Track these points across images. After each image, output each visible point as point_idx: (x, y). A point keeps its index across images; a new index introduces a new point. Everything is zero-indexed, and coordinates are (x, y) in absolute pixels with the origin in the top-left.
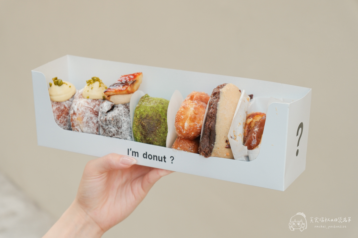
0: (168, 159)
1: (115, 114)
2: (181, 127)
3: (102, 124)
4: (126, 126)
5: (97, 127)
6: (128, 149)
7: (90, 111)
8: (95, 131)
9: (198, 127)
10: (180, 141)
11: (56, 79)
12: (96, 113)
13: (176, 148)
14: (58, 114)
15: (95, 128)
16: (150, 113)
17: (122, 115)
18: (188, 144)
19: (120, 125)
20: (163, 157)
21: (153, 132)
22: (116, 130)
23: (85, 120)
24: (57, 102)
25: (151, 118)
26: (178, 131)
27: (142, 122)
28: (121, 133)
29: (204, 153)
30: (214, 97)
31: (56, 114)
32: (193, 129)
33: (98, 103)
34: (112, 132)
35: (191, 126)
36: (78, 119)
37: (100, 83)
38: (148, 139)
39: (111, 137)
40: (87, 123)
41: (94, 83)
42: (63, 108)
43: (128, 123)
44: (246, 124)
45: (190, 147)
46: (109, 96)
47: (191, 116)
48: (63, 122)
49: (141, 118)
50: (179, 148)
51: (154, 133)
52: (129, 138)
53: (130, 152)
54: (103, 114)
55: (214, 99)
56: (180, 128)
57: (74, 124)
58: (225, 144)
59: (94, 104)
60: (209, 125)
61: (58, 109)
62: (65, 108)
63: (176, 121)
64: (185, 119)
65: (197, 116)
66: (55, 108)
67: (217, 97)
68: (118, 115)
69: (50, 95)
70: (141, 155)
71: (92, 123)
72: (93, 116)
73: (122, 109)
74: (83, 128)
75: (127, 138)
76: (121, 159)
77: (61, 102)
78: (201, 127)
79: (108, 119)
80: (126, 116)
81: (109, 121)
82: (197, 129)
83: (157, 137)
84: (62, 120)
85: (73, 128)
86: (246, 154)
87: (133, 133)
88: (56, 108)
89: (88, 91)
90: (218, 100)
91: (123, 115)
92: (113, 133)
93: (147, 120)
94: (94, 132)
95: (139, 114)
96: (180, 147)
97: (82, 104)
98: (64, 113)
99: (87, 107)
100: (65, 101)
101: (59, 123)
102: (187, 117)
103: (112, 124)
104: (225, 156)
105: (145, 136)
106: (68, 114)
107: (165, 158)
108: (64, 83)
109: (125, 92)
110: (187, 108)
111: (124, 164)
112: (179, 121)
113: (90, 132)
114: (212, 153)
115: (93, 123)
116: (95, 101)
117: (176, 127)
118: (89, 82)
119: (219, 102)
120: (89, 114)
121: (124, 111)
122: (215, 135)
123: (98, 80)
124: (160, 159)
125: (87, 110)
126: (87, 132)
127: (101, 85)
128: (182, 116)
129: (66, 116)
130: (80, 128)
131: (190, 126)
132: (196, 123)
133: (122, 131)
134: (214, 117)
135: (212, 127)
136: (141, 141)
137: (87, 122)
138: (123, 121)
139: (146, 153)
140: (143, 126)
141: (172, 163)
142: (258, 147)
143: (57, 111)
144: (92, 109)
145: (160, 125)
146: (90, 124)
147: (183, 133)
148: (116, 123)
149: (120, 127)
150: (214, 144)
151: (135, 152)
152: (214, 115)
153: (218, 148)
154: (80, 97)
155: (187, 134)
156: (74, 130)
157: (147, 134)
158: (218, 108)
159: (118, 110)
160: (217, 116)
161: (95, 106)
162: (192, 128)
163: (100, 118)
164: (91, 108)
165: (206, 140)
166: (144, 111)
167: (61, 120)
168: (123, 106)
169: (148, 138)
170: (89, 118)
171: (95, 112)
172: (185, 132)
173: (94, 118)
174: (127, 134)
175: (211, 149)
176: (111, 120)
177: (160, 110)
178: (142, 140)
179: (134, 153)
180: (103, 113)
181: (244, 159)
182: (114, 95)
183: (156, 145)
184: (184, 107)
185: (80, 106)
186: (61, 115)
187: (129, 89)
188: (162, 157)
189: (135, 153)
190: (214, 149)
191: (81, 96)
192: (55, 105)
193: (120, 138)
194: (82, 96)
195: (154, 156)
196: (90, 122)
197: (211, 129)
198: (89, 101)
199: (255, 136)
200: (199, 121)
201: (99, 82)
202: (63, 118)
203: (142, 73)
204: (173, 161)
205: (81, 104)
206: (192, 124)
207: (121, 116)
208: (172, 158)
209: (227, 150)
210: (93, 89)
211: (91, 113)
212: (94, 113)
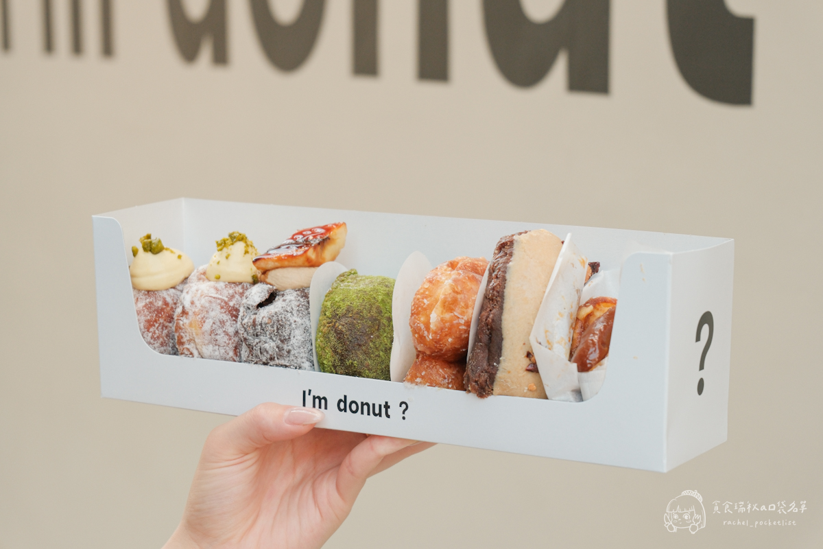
0: (395, 410)
1: (276, 310)
2: (423, 327)
3: (245, 335)
4: (299, 338)
5: (234, 345)
6: (304, 392)
7: (219, 307)
8: (231, 354)
9: (461, 324)
10: (421, 364)
11: (149, 237)
12: (234, 313)
13: (412, 380)
14: (149, 318)
15: (232, 346)
16: (356, 304)
17: (291, 312)
18: (441, 370)
19: (286, 334)
20: (383, 404)
21: (360, 345)
22: (278, 347)
23: (207, 326)
24: (148, 291)
25: (357, 313)
26: (416, 335)
27: (337, 324)
28: (289, 352)
29: (476, 386)
30: (502, 254)
31: (143, 318)
32: (450, 329)
33: (241, 291)
34: (267, 352)
35: (446, 322)
36: (191, 325)
37: (247, 245)
38: (348, 363)
39: (265, 364)
40: (213, 335)
41: (232, 244)
42: (160, 304)
43: (306, 330)
44: (577, 319)
45: (446, 376)
46: (265, 272)
47: (445, 298)
48: (158, 337)
49: (335, 315)
50: (418, 380)
51: (364, 348)
52: (307, 364)
53: (309, 399)
54: (248, 311)
55: (501, 257)
56: (420, 329)
57: (182, 337)
58: (525, 363)
59: (231, 291)
60: (488, 317)
61: (149, 306)
62: (166, 304)
63: (412, 314)
64: (431, 307)
65: (459, 296)
66: (141, 304)
67: (506, 254)
68: (282, 311)
69: (132, 276)
70: (332, 404)
71: (223, 335)
72: (226, 317)
73: (293, 298)
74: (204, 346)
75: (302, 364)
76: (287, 414)
77: (157, 291)
78: (468, 324)
79: (259, 320)
80: (300, 314)
81: (261, 324)
82: (460, 330)
83: (370, 358)
84: (157, 332)
85: (181, 347)
86: (575, 384)
87: (317, 353)
88: (144, 304)
89: (218, 263)
90: (508, 259)
91: (294, 312)
92: (270, 353)
93: (349, 319)
94: (228, 357)
95: (332, 306)
96: (422, 377)
97: (202, 291)
98: (162, 317)
99: (214, 298)
100: (167, 290)
101: (149, 339)
102: (437, 301)
103: (268, 333)
104: (525, 391)
105: (342, 356)
106: (170, 318)
107: (387, 406)
108: (167, 249)
109: (301, 261)
110: (438, 281)
111: (293, 424)
112: (418, 314)
113: (218, 357)
114: (495, 383)
115: (226, 333)
116: (233, 285)
117: (411, 327)
118: (222, 245)
119: (510, 263)
120: (217, 313)
121: (297, 303)
122: (502, 339)
123: (242, 238)
124: (377, 411)
125: (214, 305)
126: (211, 357)
127: (250, 249)
128: (425, 301)
129: (167, 324)
130: (197, 349)
131: (442, 320)
132: (456, 314)
133: (290, 348)
134: (498, 299)
135: (493, 320)
136: (334, 369)
137: (212, 332)
138: (293, 326)
139: (343, 400)
140: (339, 334)
141: (404, 418)
142: (601, 365)
143: (146, 310)
144: (226, 303)
145: (378, 330)
146: (218, 337)
147: (428, 340)
148: (278, 329)
149: (287, 338)
150: (498, 362)
151: (318, 397)
152: (498, 292)
153: (509, 372)
154: (199, 279)
155: (436, 342)
156: (182, 354)
157: (346, 351)
158: (508, 276)
159: (284, 300)
160: (505, 294)
161: (233, 296)
162: (447, 325)
163: (242, 320)
164: (222, 300)
165: (482, 355)
166: (343, 300)
167: (154, 333)
168: (295, 294)
169: (350, 361)
170: (218, 323)
171: (231, 310)
172: (430, 337)
173: (228, 324)
174: (301, 355)
175: (492, 374)
176: (266, 324)
177: (380, 298)
178: (334, 366)
179: (317, 400)
180: (249, 308)
181: (571, 396)
182: (277, 268)
183: (368, 377)
184: (430, 282)
185: (199, 295)
186: (156, 321)
187: (312, 254)
188: (380, 406)
189: (321, 401)
190: (500, 375)
191: (202, 276)
192: (144, 297)
193: (286, 366)
194: (204, 276)
195: (363, 404)
196: (220, 331)
197: (492, 327)
198: (221, 285)
199: (596, 338)
200: (465, 310)
201: (246, 242)
202: (160, 328)
203: (344, 224)
204: (406, 412)
205: (199, 292)
206: (448, 316)
207: (290, 314)
208: (404, 406)
209: (530, 376)
210: (230, 258)
211: (223, 310)
212: (229, 312)
